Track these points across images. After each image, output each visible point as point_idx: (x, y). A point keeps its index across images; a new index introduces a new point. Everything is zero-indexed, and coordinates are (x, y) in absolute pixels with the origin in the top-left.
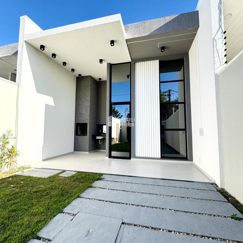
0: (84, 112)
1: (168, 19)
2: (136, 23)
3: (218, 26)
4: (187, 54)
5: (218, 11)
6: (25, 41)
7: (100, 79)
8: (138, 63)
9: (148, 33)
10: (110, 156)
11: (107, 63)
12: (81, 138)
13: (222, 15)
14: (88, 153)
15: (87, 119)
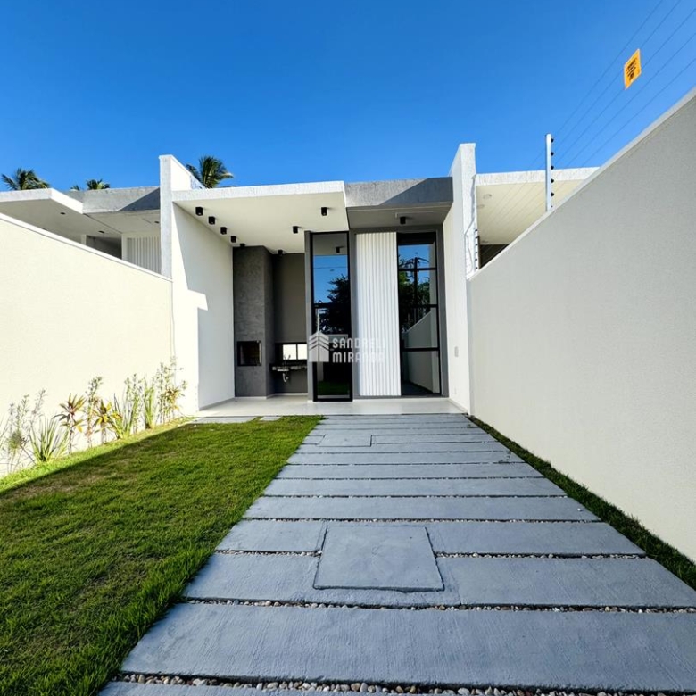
0: (253, 319)
1: (411, 183)
2: (362, 183)
3: (470, 219)
4: (440, 227)
5: (470, 198)
6: (174, 203)
7: (280, 251)
8: (360, 235)
9: (382, 202)
10: (316, 399)
11: (305, 232)
12: (248, 370)
13: (476, 204)
14: (265, 398)
15: (261, 333)
